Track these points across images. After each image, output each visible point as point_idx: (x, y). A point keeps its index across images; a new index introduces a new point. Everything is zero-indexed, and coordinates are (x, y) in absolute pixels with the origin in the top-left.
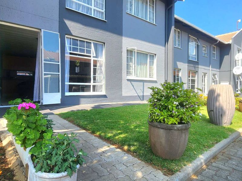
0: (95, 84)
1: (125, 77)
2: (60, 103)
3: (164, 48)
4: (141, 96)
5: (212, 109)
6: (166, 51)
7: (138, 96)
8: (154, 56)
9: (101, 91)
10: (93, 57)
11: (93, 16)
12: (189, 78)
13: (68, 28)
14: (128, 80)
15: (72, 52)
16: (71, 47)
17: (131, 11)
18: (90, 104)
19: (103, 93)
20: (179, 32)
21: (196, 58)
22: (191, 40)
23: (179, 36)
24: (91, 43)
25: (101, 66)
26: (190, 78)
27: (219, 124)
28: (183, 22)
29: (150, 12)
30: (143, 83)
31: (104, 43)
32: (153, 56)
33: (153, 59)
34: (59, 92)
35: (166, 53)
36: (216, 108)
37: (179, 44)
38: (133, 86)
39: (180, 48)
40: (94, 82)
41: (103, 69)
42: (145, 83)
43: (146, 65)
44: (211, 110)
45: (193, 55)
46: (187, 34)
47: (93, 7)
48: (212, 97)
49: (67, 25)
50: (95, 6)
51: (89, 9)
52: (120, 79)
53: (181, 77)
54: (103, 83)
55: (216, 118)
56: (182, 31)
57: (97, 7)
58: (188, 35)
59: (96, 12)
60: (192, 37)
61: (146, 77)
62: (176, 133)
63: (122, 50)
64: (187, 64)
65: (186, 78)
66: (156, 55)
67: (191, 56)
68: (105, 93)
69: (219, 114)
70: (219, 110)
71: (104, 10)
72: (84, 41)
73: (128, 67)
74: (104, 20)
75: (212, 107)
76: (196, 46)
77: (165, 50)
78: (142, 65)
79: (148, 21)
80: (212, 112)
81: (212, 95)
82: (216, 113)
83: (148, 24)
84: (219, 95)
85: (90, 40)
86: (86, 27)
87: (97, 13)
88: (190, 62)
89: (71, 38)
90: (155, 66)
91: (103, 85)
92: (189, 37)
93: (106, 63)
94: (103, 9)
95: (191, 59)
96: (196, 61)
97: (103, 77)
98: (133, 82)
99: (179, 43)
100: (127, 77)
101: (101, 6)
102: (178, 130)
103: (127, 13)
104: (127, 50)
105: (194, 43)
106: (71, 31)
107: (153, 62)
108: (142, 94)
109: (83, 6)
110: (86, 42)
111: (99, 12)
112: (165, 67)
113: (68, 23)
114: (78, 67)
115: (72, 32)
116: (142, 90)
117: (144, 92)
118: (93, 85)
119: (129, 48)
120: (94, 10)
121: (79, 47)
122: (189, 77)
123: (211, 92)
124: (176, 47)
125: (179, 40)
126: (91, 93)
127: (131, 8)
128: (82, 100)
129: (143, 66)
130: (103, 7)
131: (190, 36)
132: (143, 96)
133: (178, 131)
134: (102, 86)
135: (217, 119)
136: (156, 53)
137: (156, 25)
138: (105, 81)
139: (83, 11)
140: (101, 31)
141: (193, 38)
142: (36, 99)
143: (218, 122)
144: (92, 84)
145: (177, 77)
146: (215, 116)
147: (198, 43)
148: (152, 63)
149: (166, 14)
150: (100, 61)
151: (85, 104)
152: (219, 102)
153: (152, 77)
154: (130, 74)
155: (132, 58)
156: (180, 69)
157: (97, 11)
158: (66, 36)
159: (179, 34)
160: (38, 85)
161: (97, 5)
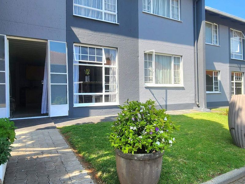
0: (107, 93)
1: (143, 84)
2: (68, 115)
3: (193, 48)
4: (163, 105)
5: (233, 127)
6: (196, 51)
7: (160, 105)
8: (180, 58)
9: (115, 101)
10: (105, 64)
11: (103, 20)
12: (232, 82)
13: (76, 36)
14: (147, 88)
15: (81, 61)
16: (80, 55)
17: (149, 9)
18: (101, 115)
19: (117, 103)
20: (216, 26)
21: (241, 56)
22: (233, 35)
23: (216, 31)
24: (102, 49)
25: (114, 73)
26: (234, 81)
27: (243, 146)
28: (219, 14)
29: (173, 7)
30: (165, 90)
31: (117, 48)
32: (178, 58)
33: (179, 62)
34: (67, 104)
35: (196, 53)
36: (238, 126)
37: (217, 41)
38: (153, 94)
39: (218, 45)
40: (106, 92)
41: (117, 76)
42: (168, 90)
43: (170, 69)
44: (231, 127)
45: (237, 53)
46: (227, 27)
47: (103, 11)
48: (232, 111)
49: (75, 33)
50: (105, 10)
51: (99, 13)
52: (137, 87)
53: (220, 81)
54: (117, 92)
55: (239, 138)
56: (220, 25)
57: (108, 10)
58: (229, 29)
59: (107, 16)
60: (235, 30)
61: (170, 83)
62: (137, 164)
63: (138, 54)
64: (228, 65)
65: (228, 82)
66: (182, 56)
67: (234, 54)
68: (119, 103)
69: (241, 133)
70: (241, 128)
71: (117, 12)
72: (95, 48)
73: (146, 72)
74: (117, 23)
75: (233, 124)
76: (242, 41)
77: (194, 50)
78: (164, 69)
79: (171, 18)
80: (233, 130)
81: (233, 109)
82: (238, 131)
83: (171, 21)
84: (240, 109)
85: (101, 46)
86: (95, 33)
87: (109, 16)
88: (232, 61)
89: (80, 46)
90: (181, 70)
91: (117, 95)
92: (230, 31)
93: (119, 70)
94: (115, 12)
95: (234, 58)
96: (242, 60)
97: (116, 86)
98: (152, 90)
99: (217, 39)
100: (146, 84)
101: (113, 8)
102: (140, 160)
103: (143, 12)
104: (145, 54)
105: (238, 38)
106: (79, 38)
107: (179, 66)
108: (164, 103)
109: (93, 11)
110: (97, 48)
111: (111, 15)
112: (195, 71)
113: (76, 30)
114: (88, 76)
115: (80, 40)
116: (165, 99)
117: (168, 101)
118: (105, 95)
119: (147, 51)
120: (105, 13)
121: (88, 55)
122: (232, 80)
123: (232, 104)
124: (213, 44)
125: (217, 36)
126: (103, 103)
127: (149, 6)
128: (92, 111)
129: (166, 71)
130: (115, 9)
131: (232, 30)
132: (166, 105)
133: (139, 162)
134: (115, 95)
135: (239, 140)
136: (181, 55)
137: (181, 22)
138: (118, 90)
139: (93, 16)
140: (113, 36)
141: (236, 32)
142: (44, 111)
143: (241, 144)
144: (104, 93)
145: (215, 80)
146: (237, 136)
147: (243, 37)
148: (177, 67)
149: (194, 8)
150: (113, 68)
151: (96, 115)
152: (241, 119)
153: (179, 83)
154: (150, 80)
155: (152, 62)
156: (219, 71)
157: (109, 14)
158: (74, 44)
159: (216, 29)
160: (46, 97)
161: (108, 8)
